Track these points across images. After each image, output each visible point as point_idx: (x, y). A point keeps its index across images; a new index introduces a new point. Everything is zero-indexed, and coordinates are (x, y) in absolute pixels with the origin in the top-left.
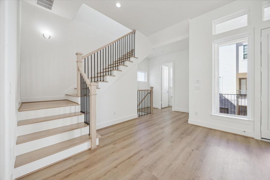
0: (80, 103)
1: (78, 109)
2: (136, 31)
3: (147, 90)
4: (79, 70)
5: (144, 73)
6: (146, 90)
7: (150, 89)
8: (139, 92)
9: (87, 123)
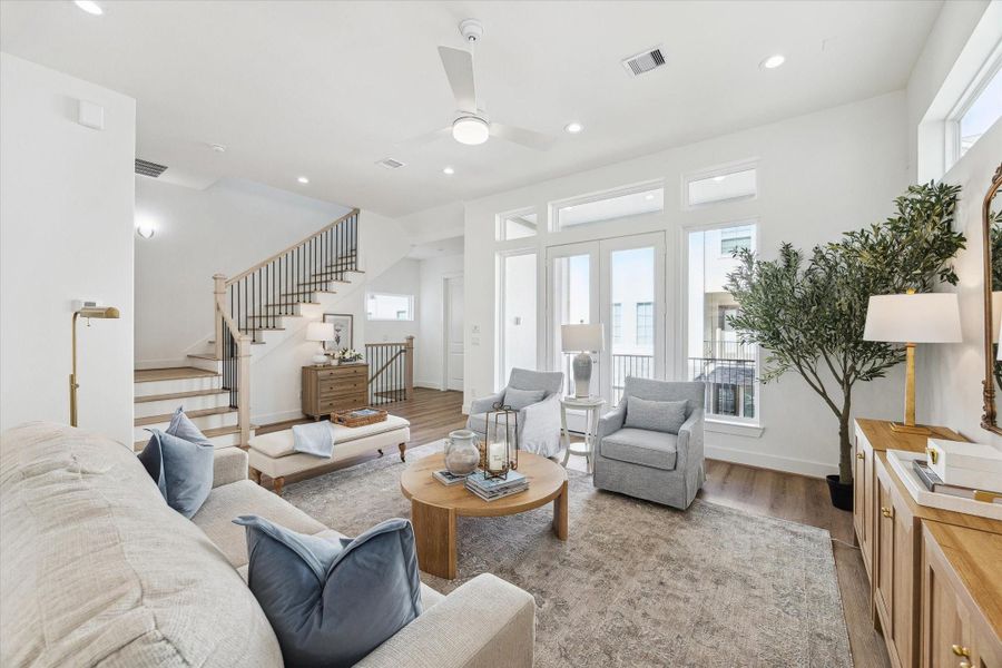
0: (220, 372)
1: (217, 383)
2: (361, 212)
3: (400, 345)
4: (218, 309)
5: (406, 299)
6: (396, 345)
7: (405, 341)
8: (369, 348)
9: (234, 407)
